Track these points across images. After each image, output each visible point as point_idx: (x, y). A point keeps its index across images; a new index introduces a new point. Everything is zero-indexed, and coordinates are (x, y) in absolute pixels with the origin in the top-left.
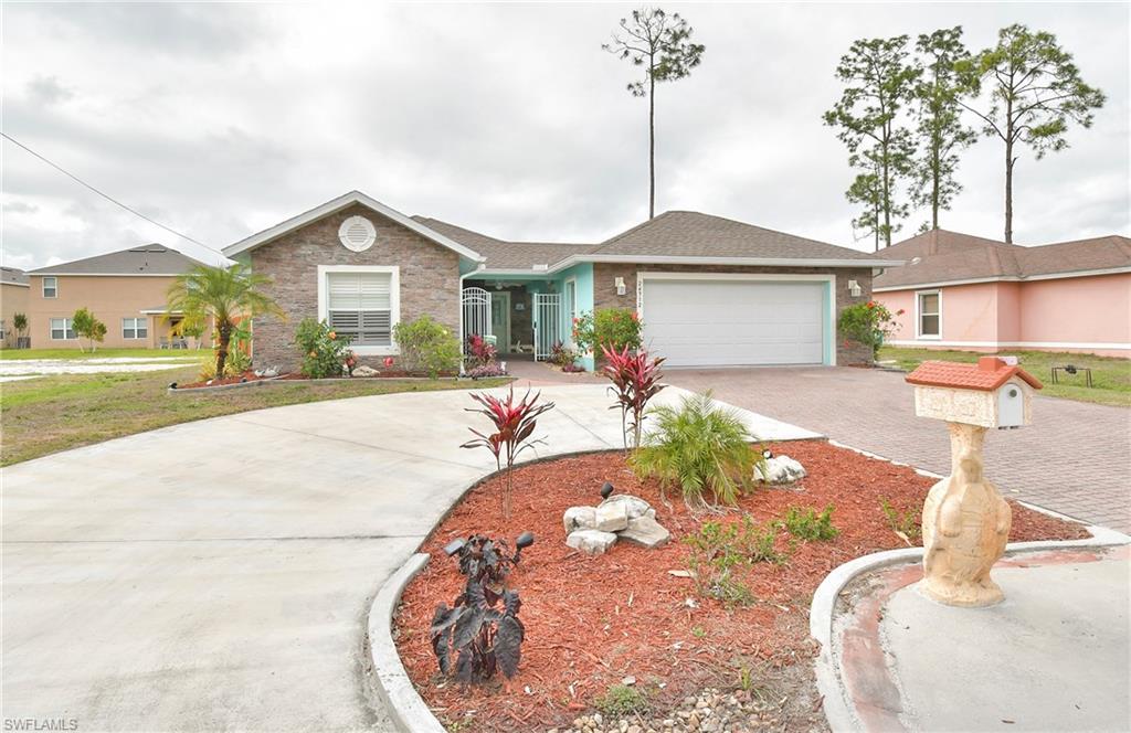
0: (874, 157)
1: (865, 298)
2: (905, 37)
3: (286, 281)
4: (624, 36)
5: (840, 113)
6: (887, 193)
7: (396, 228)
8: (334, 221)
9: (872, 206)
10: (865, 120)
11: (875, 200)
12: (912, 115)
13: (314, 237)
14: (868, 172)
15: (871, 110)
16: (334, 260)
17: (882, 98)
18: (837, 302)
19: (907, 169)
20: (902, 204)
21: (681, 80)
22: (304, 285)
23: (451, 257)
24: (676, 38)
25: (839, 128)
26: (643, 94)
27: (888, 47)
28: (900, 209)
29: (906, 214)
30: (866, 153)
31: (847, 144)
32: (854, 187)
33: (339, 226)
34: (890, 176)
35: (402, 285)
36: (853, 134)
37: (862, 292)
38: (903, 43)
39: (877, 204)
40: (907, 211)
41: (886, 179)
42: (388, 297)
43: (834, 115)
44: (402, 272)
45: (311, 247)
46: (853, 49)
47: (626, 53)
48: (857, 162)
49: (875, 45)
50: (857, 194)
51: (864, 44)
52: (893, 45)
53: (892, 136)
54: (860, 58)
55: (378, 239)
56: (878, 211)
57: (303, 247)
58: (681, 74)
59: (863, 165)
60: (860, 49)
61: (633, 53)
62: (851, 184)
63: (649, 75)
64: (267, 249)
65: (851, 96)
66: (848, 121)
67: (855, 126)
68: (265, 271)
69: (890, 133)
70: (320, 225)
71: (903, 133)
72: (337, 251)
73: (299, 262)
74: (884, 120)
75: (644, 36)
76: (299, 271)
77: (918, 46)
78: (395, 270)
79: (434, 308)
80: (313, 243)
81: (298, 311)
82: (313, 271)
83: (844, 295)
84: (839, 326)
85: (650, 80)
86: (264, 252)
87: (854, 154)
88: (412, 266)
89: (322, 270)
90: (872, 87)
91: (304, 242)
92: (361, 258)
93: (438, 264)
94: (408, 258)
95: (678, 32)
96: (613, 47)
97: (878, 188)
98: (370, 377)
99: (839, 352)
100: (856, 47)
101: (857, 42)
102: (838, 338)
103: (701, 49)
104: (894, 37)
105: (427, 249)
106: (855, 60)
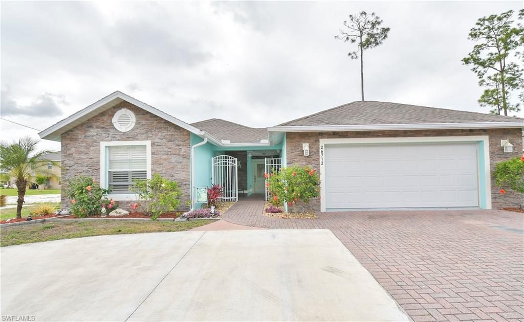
0: (495, 80)
1: (517, 153)
2: (511, 11)
3: (80, 153)
4: (346, 30)
5: (472, 57)
6: (504, 98)
7: (148, 115)
8: (110, 113)
9: (496, 107)
10: (489, 59)
11: (497, 102)
12: (518, 56)
13: (98, 124)
14: (491, 88)
15: (492, 54)
16: (110, 138)
17: (498, 47)
18: (491, 158)
19: (517, 85)
20: (515, 105)
21: (378, 47)
22: (91, 155)
23: (185, 133)
24: (373, 25)
25: (472, 65)
26: (357, 57)
27: (500, 19)
28: (514, 107)
29: (518, 110)
30: (489, 78)
31: (477, 74)
32: (483, 97)
33: (113, 115)
34: (506, 89)
35: (153, 153)
36: (480, 68)
37: (514, 149)
38: (510, 15)
39: (499, 105)
40: (519, 107)
41: (503, 90)
42: (145, 161)
43: (468, 59)
44: (153, 144)
45: (96, 130)
46: (478, 24)
47: (348, 38)
48: (484, 83)
49: (491, 18)
50: (485, 101)
51: (484, 20)
52: (503, 17)
53: (506, 68)
54: (483, 28)
55: (138, 123)
56: (499, 110)
57: (92, 130)
58: (377, 44)
59: (488, 84)
60: (482, 23)
61: (350, 37)
62: (481, 96)
63: (360, 47)
64: (70, 133)
65: (478, 48)
66: (477, 61)
67: (483, 64)
68: (69, 147)
69: (504, 67)
70: (101, 116)
71: (512, 66)
72: (112, 132)
73: (89, 140)
74: (500, 58)
75: (357, 28)
76: (88, 146)
77: (520, 16)
78: (148, 143)
79: (173, 168)
80: (97, 127)
81: (88, 171)
82: (96, 146)
83: (497, 151)
84: (494, 177)
85: (360, 50)
86: (68, 134)
87: (481, 79)
88: (159, 140)
89: (103, 144)
90: (491, 42)
91: (91, 127)
92: (127, 136)
93: (176, 139)
94: (156, 135)
95: (374, 22)
96: (341, 36)
97: (499, 96)
98: (119, 217)
99: (494, 198)
100: (480, 22)
101: (480, 20)
102: (493, 187)
103: (388, 29)
104: (504, 12)
105: (169, 129)
106: (479, 29)
